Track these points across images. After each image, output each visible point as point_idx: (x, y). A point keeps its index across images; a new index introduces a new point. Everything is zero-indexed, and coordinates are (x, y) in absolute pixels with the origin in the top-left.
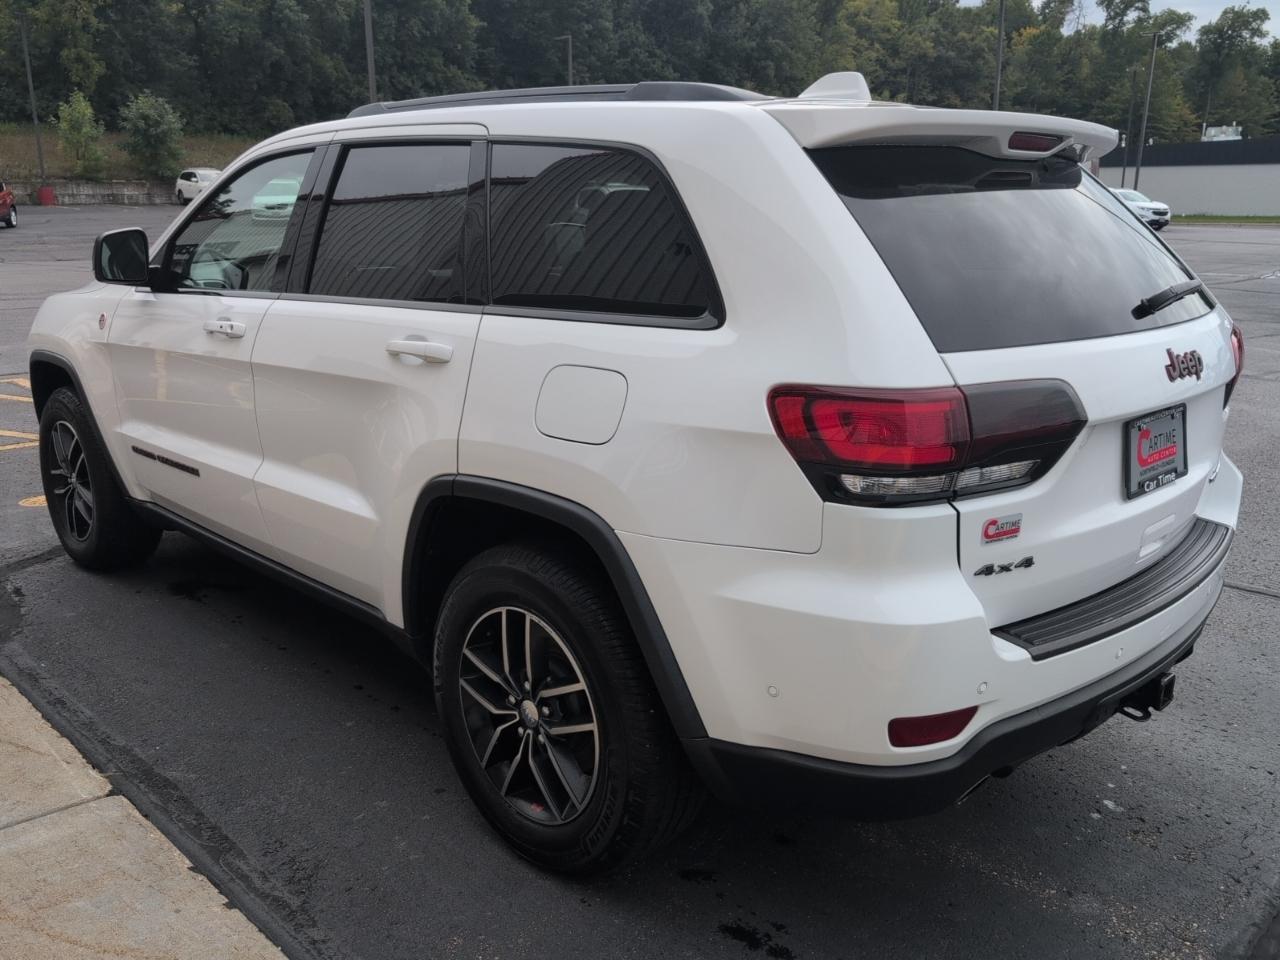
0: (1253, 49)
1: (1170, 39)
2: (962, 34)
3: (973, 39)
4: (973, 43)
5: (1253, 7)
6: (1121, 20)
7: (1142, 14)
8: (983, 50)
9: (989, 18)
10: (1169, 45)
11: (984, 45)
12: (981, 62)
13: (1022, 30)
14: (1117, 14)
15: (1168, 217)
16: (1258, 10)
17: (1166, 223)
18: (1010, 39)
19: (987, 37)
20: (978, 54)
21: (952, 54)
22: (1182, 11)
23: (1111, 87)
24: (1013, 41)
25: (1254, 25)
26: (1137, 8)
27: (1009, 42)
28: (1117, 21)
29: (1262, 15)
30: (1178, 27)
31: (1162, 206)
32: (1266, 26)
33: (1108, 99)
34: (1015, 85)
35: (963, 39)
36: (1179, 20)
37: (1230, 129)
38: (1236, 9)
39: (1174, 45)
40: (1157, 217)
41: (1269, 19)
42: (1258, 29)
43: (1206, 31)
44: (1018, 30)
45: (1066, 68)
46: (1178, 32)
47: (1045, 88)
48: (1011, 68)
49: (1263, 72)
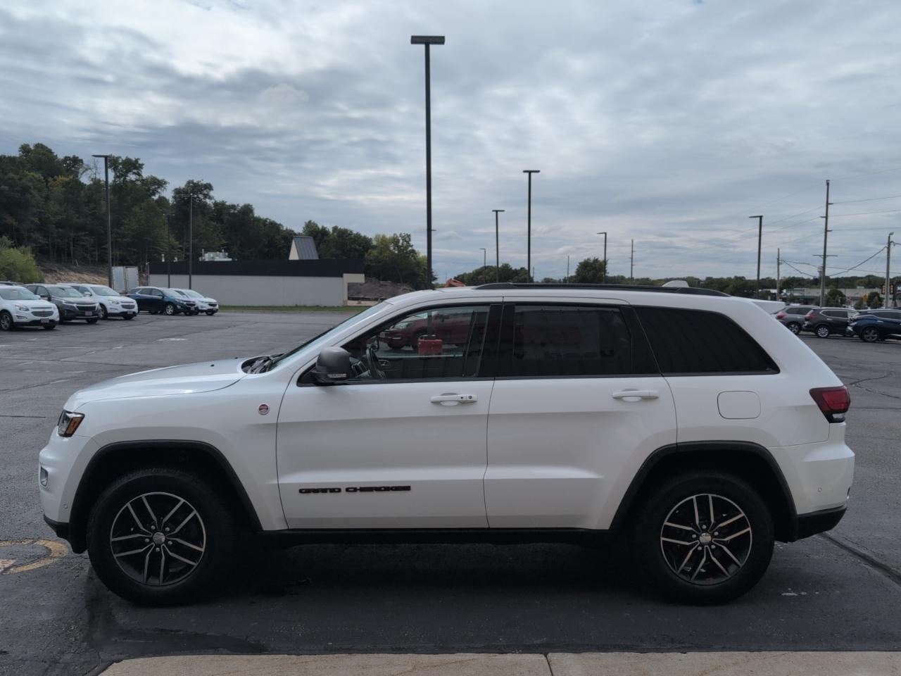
0: (205, 205)
1: (154, 194)
2: (11, 175)
3: (20, 179)
4: (21, 182)
5: (204, 182)
6: (125, 179)
7: (138, 177)
8: (30, 188)
9: (29, 166)
10: (153, 197)
11: (30, 184)
12: (28, 196)
13: (56, 177)
14: (122, 175)
15: (217, 307)
16: (207, 184)
17: (216, 311)
18: (47, 182)
19: (31, 179)
20: (25, 190)
21: (6, 188)
22: (160, 178)
23: (123, 221)
24: (50, 184)
25: (205, 192)
26: (134, 173)
27: (47, 184)
28: (122, 179)
29: (209, 187)
30: (159, 188)
31: (213, 301)
32: (212, 193)
33: (122, 228)
34: (57, 213)
35: (13, 179)
36: (160, 184)
37: (221, 254)
38: (195, 182)
39: (156, 197)
40: (211, 307)
41: (212, 190)
42: (207, 195)
43: (178, 192)
44: (52, 177)
45: (92, 205)
46: (159, 190)
47: (78, 218)
48: (52, 202)
49: (211, 219)
